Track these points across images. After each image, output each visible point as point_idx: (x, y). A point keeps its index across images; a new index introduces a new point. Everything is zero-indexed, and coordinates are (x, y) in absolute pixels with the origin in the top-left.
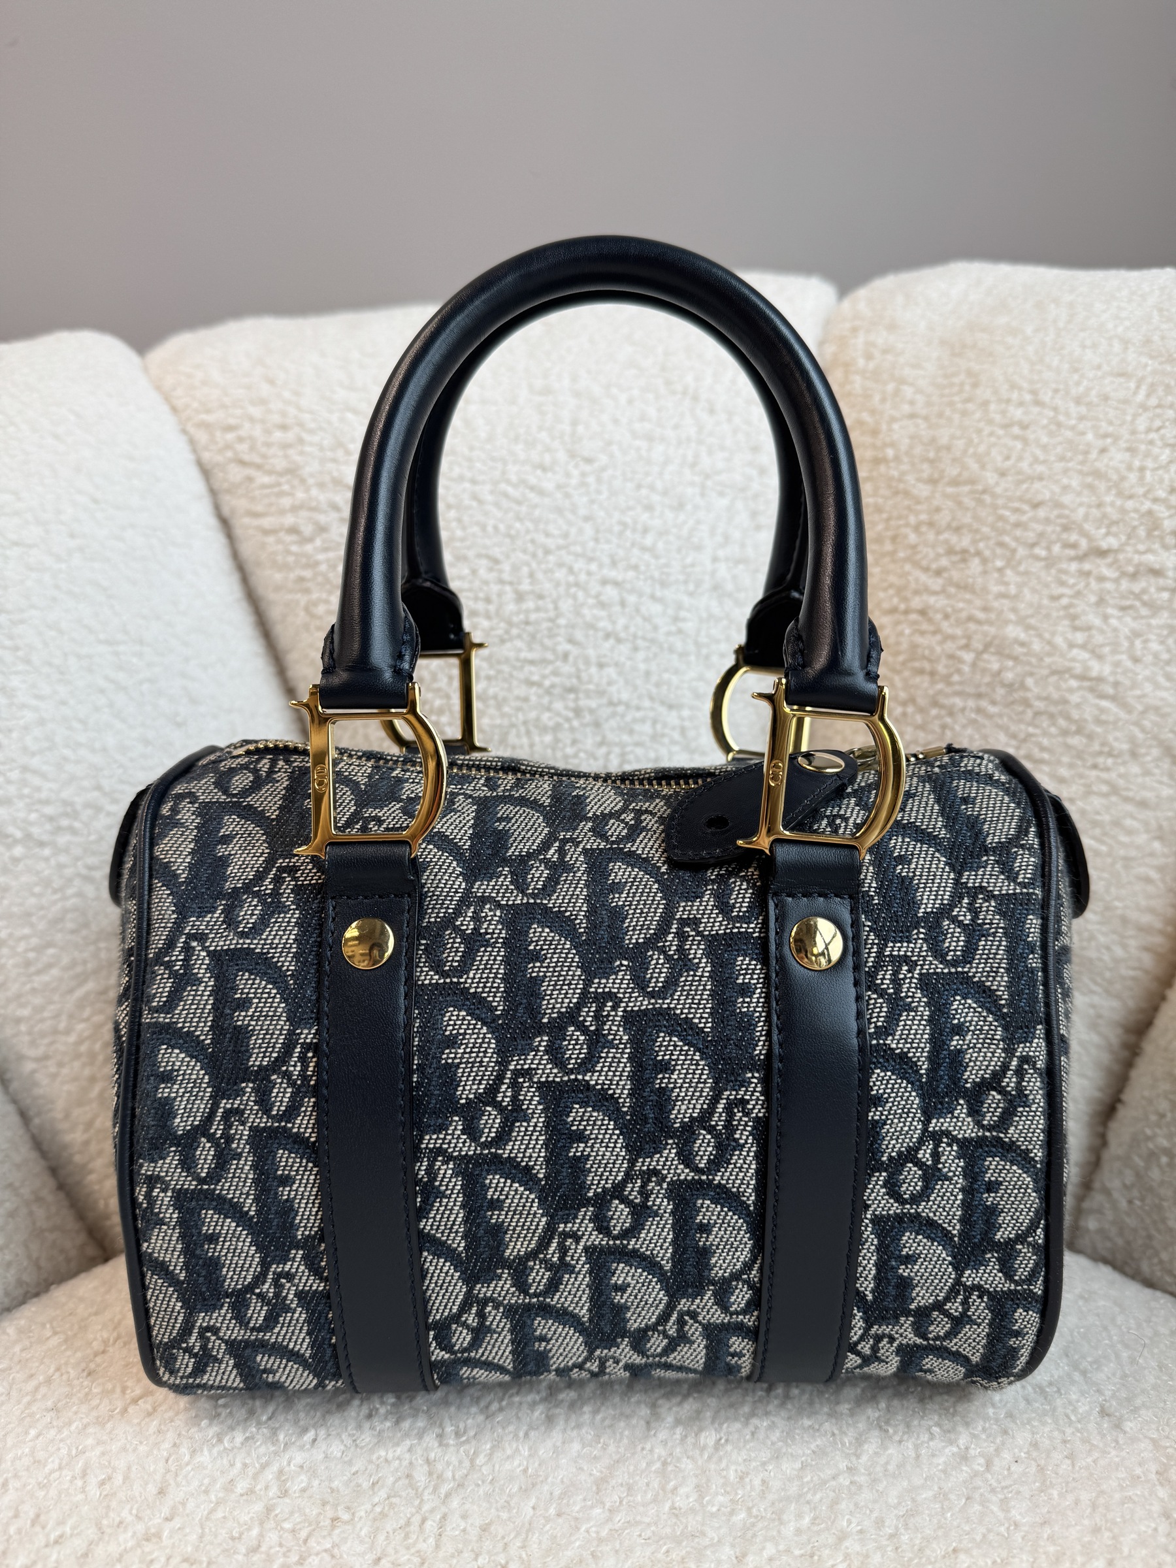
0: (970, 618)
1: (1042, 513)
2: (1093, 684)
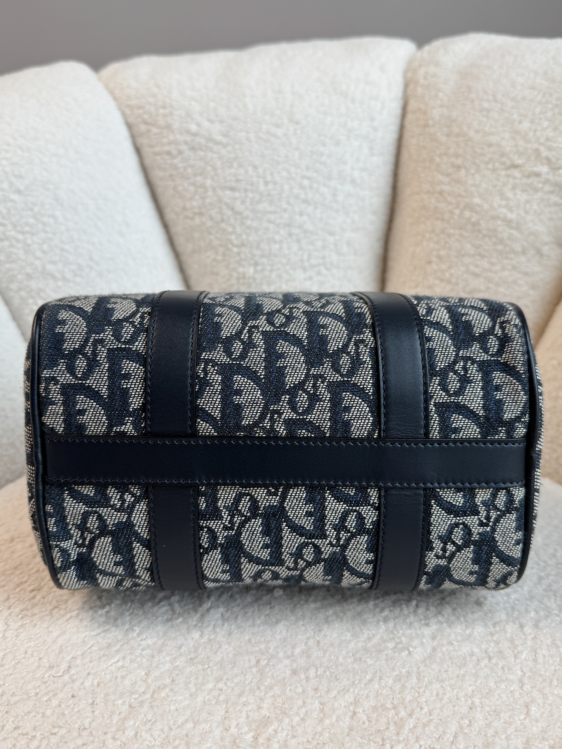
0: (460, 195)
1: (492, 149)
2: (508, 222)
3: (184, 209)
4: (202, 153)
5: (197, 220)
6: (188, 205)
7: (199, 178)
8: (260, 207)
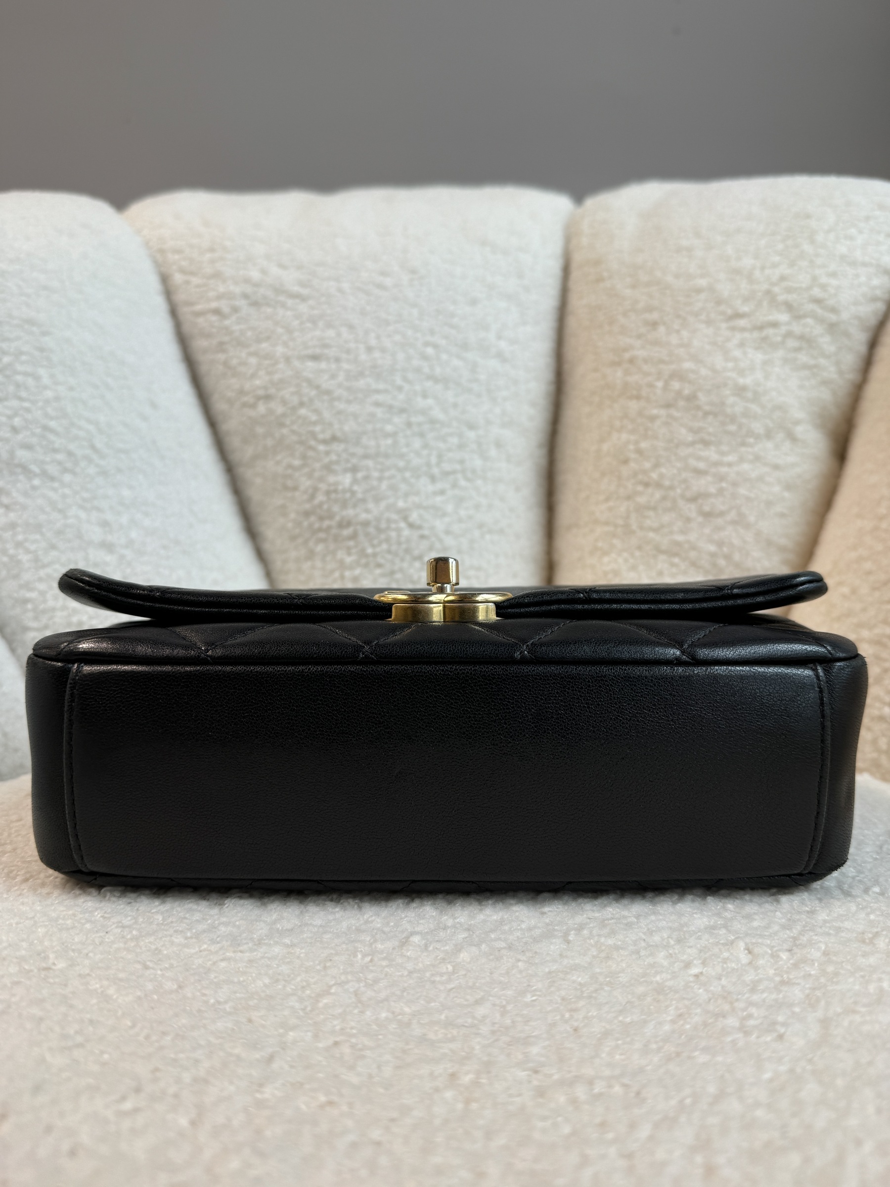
3: (242, 392)
4: (269, 310)
5: (262, 408)
6: (247, 386)
7: (264, 345)
8: (361, 383)
